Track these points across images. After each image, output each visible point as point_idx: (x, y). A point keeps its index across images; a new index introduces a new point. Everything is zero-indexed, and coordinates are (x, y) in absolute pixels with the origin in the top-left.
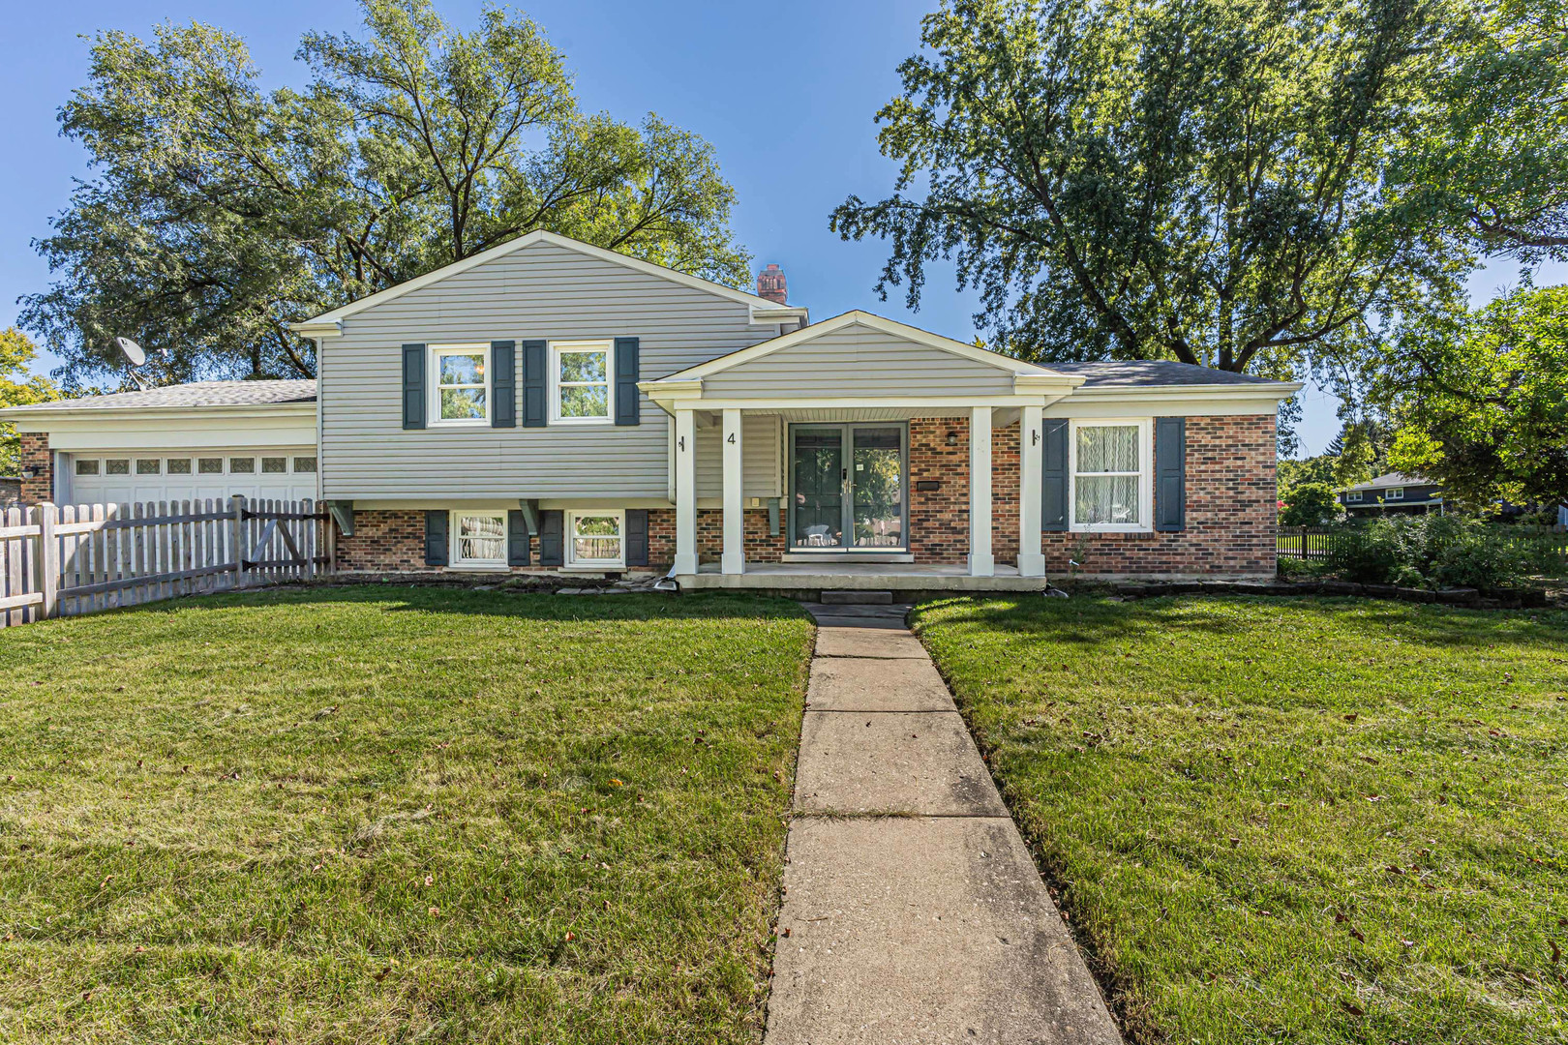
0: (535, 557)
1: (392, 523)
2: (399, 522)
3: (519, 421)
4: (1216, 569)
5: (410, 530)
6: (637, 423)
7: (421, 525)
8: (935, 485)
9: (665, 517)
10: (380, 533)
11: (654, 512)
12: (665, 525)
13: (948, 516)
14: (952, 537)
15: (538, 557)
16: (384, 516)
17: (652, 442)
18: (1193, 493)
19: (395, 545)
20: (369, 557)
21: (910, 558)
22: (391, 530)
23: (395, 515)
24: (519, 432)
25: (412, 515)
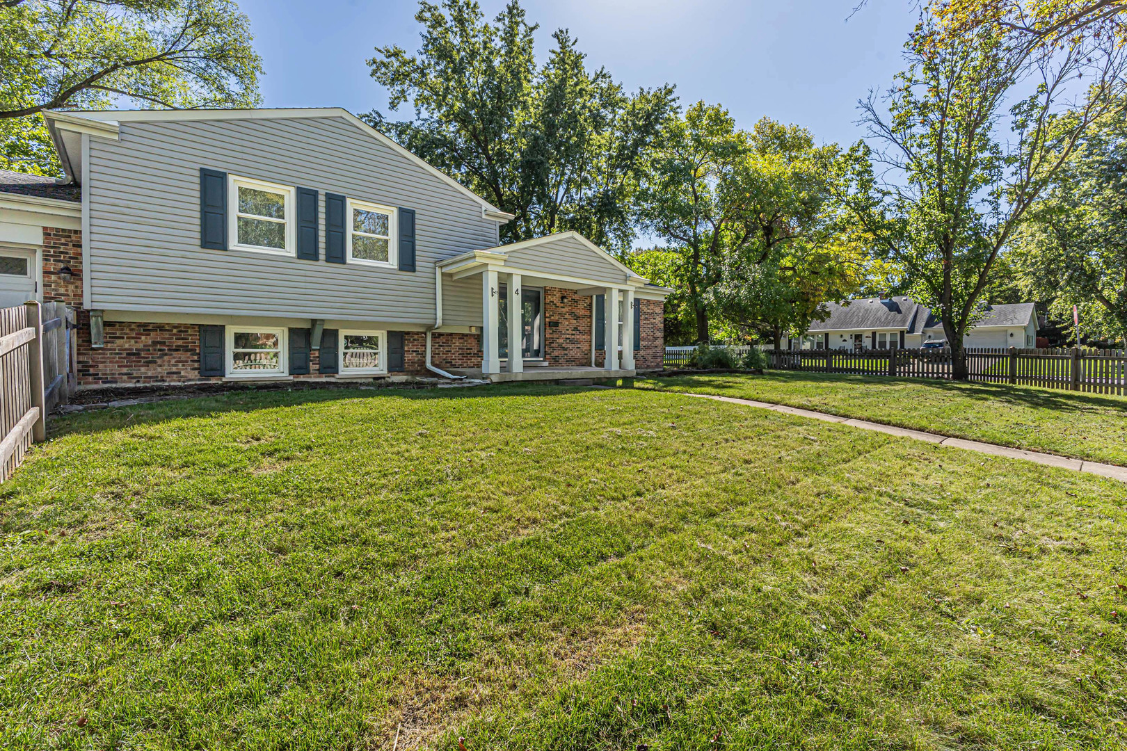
0: (313, 367)
1: (157, 336)
2: (166, 335)
3: (322, 257)
4: (648, 367)
5: (180, 343)
6: (414, 271)
7: (193, 338)
8: (556, 324)
9: (416, 337)
10: (141, 346)
11: (408, 333)
12: (416, 343)
13: (561, 341)
14: (563, 352)
15: (317, 367)
16: (145, 328)
17: (424, 285)
18: (643, 334)
19: (161, 357)
20: (125, 370)
21: (546, 364)
22: (155, 343)
23: (160, 328)
24: (322, 266)
25: (182, 329)
